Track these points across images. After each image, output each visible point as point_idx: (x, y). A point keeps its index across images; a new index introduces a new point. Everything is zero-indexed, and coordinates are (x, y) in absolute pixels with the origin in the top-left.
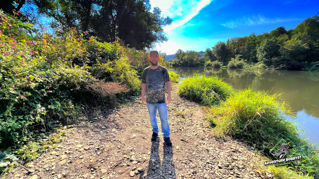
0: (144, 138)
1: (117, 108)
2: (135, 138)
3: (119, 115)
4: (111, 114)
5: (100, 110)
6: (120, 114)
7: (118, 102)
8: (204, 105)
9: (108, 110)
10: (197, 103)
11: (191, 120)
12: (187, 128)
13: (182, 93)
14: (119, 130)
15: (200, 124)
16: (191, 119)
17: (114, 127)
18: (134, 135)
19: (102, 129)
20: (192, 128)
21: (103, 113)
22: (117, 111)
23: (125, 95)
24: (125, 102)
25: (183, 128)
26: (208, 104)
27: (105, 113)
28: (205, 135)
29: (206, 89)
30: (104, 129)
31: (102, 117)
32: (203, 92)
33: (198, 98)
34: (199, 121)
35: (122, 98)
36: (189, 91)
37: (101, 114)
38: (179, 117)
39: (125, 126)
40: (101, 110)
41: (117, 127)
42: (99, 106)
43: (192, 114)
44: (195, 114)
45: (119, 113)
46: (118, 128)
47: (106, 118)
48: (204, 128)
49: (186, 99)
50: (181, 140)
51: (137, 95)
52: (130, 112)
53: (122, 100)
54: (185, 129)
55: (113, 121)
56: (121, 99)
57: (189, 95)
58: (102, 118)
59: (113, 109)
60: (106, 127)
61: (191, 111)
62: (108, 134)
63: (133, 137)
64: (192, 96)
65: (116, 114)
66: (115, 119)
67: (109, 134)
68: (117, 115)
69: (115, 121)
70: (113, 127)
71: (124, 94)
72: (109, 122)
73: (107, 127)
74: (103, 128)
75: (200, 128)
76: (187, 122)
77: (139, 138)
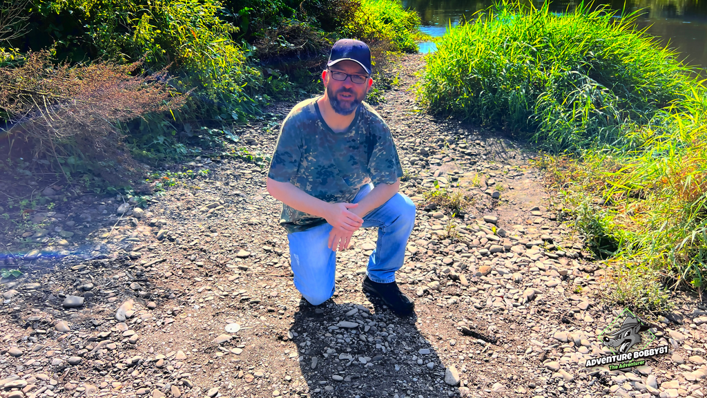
0: (281, 338)
1: (136, 194)
2: (235, 340)
3: (152, 225)
4: (112, 224)
5: (54, 209)
6: (154, 220)
7: (142, 160)
8: (546, 150)
9: (95, 207)
10: (512, 139)
11: (495, 223)
12: (482, 269)
13: (443, 98)
14: (152, 304)
15: (540, 241)
16: (494, 218)
17: (127, 293)
18: (234, 327)
19: (67, 307)
20: (508, 263)
21: (71, 223)
22: (138, 210)
23: (173, 123)
24: (174, 159)
25: (465, 268)
26: (564, 145)
27: (78, 220)
28: (574, 297)
29: (554, 71)
30: (80, 307)
31: (64, 242)
32: (540, 87)
33: (515, 116)
34: (532, 229)
35: (161, 139)
36: (473, 86)
37: (59, 229)
38: (440, 213)
39: (187, 283)
40: (58, 209)
41: (142, 293)
42: (48, 190)
43: (496, 197)
44: (510, 195)
45: (149, 214)
46: (147, 297)
47: (84, 246)
48: (563, 261)
49: (462, 126)
50: (466, 333)
51: (229, 123)
52: (204, 208)
53: (158, 151)
54: (475, 272)
55: (122, 262)
56: (154, 146)
57: (473, 106)
58: (65, 247)
59: (119, 197)
60: (87, 298)
61: (490, 182)
62: (96, 334)
63: (228, 337)
64: (491, 107)
65: (135, 220)
66: (129, 249)
67: (104, 334)
68: (140, 228)
69: (134, 259)
70: (122, 292)
71: (166, 123)
72: (103, 265)
73: (91, 297)
74: (70, 300)
75: (545, 263)
76: (480, 234)
77: (256, 342)
